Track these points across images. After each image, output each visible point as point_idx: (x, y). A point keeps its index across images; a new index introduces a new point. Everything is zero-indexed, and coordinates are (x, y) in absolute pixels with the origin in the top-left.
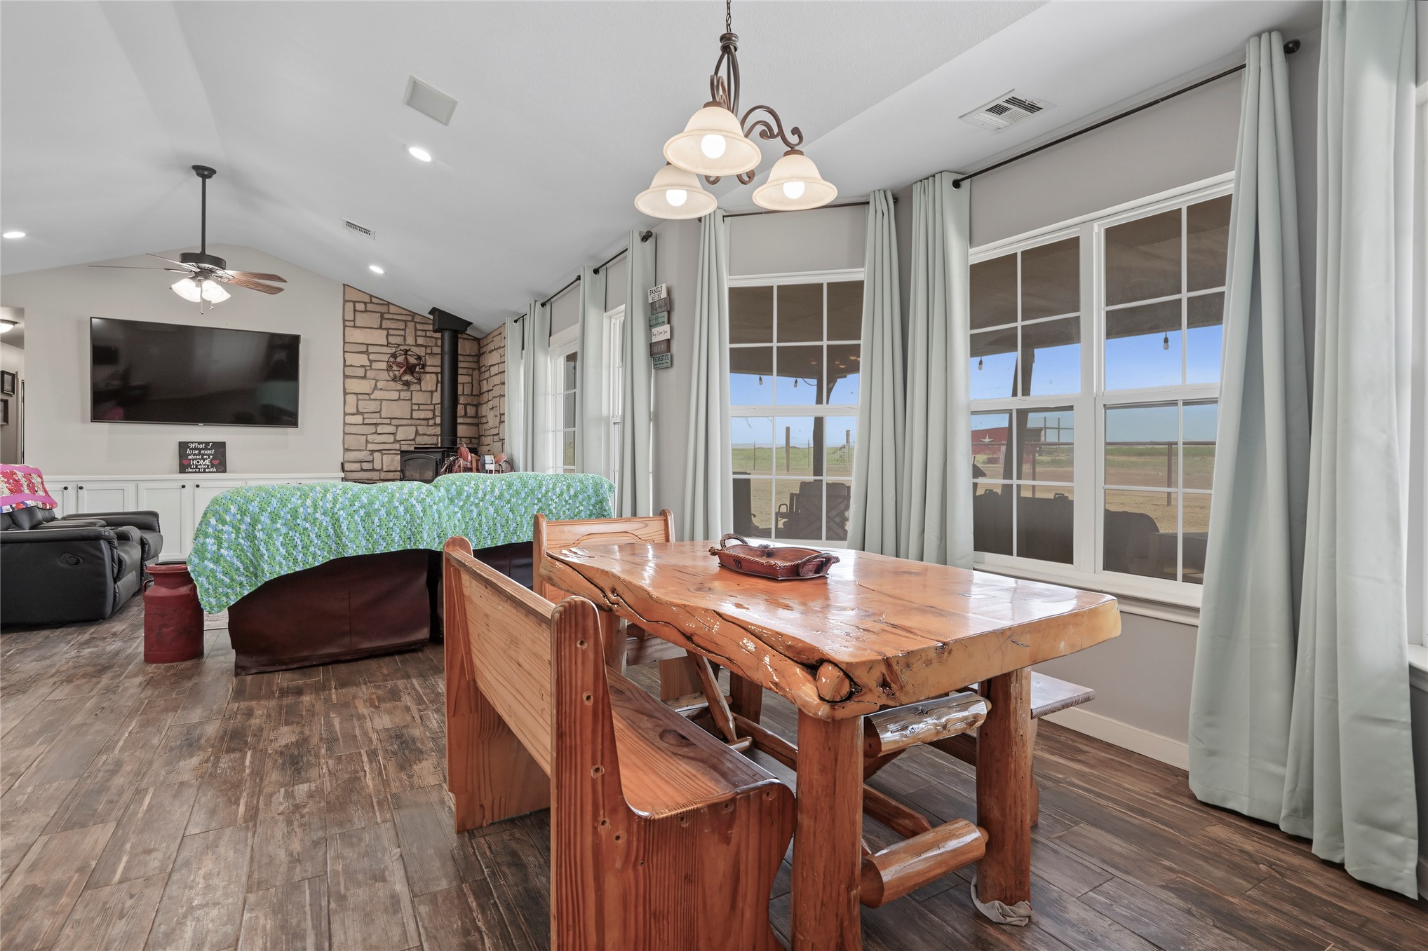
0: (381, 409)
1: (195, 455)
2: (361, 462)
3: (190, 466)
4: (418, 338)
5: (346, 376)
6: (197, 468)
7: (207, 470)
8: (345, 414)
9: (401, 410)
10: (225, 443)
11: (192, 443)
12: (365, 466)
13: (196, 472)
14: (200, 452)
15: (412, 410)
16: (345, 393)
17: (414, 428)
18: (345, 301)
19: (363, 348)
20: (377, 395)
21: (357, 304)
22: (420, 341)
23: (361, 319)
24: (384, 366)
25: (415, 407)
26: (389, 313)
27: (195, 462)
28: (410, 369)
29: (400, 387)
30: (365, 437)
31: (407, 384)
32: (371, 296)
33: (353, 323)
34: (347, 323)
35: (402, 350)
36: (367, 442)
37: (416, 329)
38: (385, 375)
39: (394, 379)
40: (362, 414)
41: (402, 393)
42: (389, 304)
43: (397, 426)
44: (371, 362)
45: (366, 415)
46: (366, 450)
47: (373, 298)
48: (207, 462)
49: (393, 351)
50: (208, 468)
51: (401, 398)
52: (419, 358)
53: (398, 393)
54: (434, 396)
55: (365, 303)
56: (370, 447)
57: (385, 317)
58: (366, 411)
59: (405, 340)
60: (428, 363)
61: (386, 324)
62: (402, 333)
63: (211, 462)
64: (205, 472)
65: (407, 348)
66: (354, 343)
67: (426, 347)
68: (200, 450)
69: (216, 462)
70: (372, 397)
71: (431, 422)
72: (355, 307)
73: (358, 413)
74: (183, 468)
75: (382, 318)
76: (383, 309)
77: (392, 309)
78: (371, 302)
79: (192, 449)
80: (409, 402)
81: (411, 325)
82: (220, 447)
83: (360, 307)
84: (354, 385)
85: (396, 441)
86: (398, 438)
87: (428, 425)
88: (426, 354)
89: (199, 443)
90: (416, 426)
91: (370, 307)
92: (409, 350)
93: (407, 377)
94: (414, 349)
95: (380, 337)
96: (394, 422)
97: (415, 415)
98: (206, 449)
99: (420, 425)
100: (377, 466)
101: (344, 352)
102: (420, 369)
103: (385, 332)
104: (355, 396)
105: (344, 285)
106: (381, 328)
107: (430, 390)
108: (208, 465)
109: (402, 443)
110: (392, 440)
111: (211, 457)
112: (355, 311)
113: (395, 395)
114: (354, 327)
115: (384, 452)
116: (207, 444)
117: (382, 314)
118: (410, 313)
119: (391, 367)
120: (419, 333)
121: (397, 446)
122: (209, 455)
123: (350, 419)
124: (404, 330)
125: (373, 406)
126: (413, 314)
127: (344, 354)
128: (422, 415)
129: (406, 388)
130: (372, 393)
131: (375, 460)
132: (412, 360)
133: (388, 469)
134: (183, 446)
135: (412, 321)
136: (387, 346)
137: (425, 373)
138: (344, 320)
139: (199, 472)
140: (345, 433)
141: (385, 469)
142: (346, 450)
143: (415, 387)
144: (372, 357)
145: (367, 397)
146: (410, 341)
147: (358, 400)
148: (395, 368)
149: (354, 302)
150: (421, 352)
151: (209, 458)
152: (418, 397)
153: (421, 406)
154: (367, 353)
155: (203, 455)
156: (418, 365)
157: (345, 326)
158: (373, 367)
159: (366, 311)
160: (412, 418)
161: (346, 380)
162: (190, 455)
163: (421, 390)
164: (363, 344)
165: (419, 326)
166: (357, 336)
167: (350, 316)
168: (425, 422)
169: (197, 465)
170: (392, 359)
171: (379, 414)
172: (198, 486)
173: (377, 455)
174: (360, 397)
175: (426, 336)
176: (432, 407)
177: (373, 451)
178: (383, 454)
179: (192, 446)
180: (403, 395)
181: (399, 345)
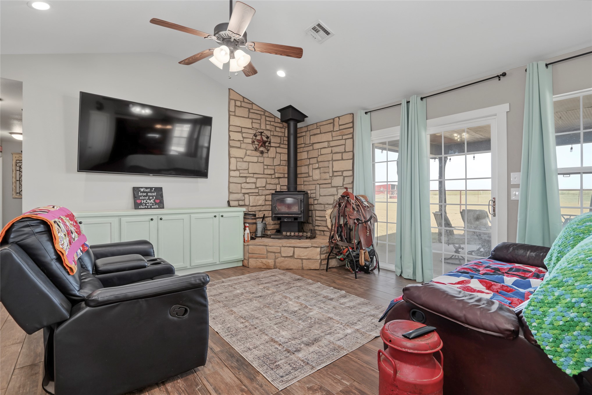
0: (249, 168)
1: (144, 196)
2: (238, 200)
3: (141, 204)
4: (267, 126)
5: (230, 146)
6: (146, 205)
7: (153, 207)
8: (230, 170)
9: (257, 168)
10: (162, 188)
11: (142, 188)
12: (241, 203)
13: (145, 208)
14: (147, 194)
15: (264, 169)
16: (230, 157)
17: (265, 180)
18: (230, 99)
19: (239, 129)
20: (247, 159)
21: (237, 102)
22: (268, 127)
23: (239, 111)
24: (250, 141)
25: (266, 167)
26: (252, 109)
27: (145, 201)
28: (263, 143)
29: (258, 154)
30: (240, 185)
31: (262, 152)
32: (244, 98)
33: (234, 113)
34: (231, 113)
35: (259, 132)
36: (241, 188)
37: (266, 120)
38: (251, 147)
39: (256, 149)
40: (239, 170)
41: (259, 158)
42: (253, 103)
43: (257, 178)
44: (244, 138)
45: (241, 171)
46: (241, 193)
47: (245, 99)
48: (152, 201)
49: (254, 133)
50: (153, 205)
51: (259, 161)
52: (268, 138)
53: (257, 158)
54: (274, 161)
55: (241, 102)
56: (244, 191)
57: (251, 111)
58: (241, 168)
59: (260, 126)
60: (272, 141)
61: (252, 116)
62: (259, 121)
63: (154, 201)
64: (151, 208)
65: (262, 131)
66: (235, 126)
67: (271, 131)
68: (147, 193)
69: (158, 201)
70: (244, 160)
71: (273, 176)
72: (235, 103)
73: (237, 170)
74: (137, 206)
75: (249, 112)
76: (250, 106)
77: (254, 107)
78: (244, 101)
79: (142, 192)
80: (262, 164)
81: (263, 117)
82: (159, 190)
83: (238, 103)
84: (235, 152)
85: (256, 188)
86: (257, 186)
87: (272, 178)
88: (271, 135)
89: (146, 188)
90: (266, 178)
91: (243, 104)
92: (263, 132)
93: (262, 149)
94: (265, 132)
95: (247, 123)
96: (256, 176)
97: (266, 172)
98: (150, 192)
99: (268, 178)
100: (247, 203)
101: (229, 131)
102: (268, 144)
103: (251, 121)
104: (235, 159)
105: (229, 89)
106: (248, 118)
107: (273, 157)
108: (153, 203)
109: (260, 188)
110: (254, 187)
111: (154, 197)
112: (235, 106)
113: (255, 159)
114: (235, 115)
115: (250, 194)
116: (151, 188)
117: (249, 109)
118: (263, 110)
119: (254, 142)
120: (268, 123)
121: (257, 191)
122: (153, 196)
123: (233, 174)
124: (260, 120)
125: (244, 166)
126: (265, 111)
127: (229, 133)
128: (270, 172)
129: (261, 155)
130: (244, 158)
131: (246, 199)
132: (265, 139)
133: (252, 205)
134: (136, 190)
135: (264, 115)
136: (251, 129)
137: (271, 147)
138: (229, 111)
139: (148, 208)
140: (229, 182)
141: (251, 205)
142: (230, 193)
143: (265, 155)
144: (244, 135)
145: (241, 160)
146: (263, 127)
147: (237, 162)
148: (256, 143)
149: (235, 100)
150: (268, 133)
151: (153, 198)
152: (267, 161)
153: (268, 166)
154: (241, 132)
155: (149, 196)
156: (268, 141)
157: (229, 115)
158: (244, 142)
159: (241, 106)
160: (264, 174)
161: (231, 149)
162: (141, 196)
163: (268, 157)
164: (239, 126)
165: (268, 119)
166: (236, 121)
167: (232, 109)
168: (270, 176)
169: (146, 204)
170: (254, 137)
171: (247, 171)
172: (161, 219)
173: (246, 196)
174: (238, 159)
175: (270, 125)
176: (273, 167)
177: (244, 194)
178: (249, 196)
179: (142, 190)
180: (261, 159)
181: (258, 129)
